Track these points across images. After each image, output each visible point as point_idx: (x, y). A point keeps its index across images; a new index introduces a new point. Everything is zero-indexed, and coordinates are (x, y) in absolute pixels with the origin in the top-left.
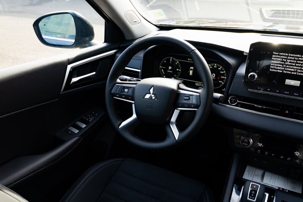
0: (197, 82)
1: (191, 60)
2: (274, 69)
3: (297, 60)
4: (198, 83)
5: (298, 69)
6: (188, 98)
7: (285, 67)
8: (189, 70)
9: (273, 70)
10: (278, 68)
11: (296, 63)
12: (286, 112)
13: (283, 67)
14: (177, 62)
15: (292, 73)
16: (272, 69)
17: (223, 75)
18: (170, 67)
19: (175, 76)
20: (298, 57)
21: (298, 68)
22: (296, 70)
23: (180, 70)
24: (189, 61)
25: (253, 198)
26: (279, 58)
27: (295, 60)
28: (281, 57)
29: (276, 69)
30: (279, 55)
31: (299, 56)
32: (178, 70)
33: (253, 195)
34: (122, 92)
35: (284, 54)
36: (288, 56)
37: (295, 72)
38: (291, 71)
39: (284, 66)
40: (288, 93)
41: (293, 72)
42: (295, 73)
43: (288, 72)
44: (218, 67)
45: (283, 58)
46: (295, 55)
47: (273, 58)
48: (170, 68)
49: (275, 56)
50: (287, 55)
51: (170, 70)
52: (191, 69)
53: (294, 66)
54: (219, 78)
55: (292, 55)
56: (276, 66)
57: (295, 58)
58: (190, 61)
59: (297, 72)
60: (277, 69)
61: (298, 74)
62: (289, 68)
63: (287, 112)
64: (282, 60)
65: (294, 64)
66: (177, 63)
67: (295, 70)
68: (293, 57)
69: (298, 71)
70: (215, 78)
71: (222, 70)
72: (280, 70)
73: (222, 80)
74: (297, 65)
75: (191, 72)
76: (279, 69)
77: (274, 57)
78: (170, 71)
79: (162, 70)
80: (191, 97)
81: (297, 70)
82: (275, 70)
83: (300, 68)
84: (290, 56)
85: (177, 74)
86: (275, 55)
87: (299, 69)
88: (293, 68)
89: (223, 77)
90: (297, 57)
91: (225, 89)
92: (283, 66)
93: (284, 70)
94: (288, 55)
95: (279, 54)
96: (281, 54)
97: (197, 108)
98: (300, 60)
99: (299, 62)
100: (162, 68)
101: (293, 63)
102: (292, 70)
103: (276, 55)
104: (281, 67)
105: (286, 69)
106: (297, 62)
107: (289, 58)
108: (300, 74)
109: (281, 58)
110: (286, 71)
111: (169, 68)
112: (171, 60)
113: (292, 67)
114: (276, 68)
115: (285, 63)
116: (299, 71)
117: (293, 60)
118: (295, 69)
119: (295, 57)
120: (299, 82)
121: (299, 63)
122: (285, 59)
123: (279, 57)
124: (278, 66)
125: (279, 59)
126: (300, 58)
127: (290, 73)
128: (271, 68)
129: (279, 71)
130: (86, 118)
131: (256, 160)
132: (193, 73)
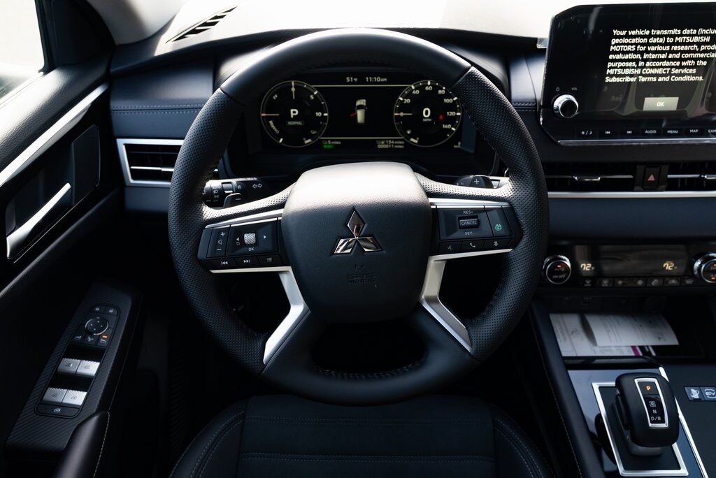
0: (381, 140)
1: (356, 80)
2: (617, 76)
3: (671, 45)
4: (386, 140)
5: (673, 67)
6: (474, 222)
7: (642, 68)
8: (354, 109)
9: (614, 80)
10: (627, 71)
11: (670, 52)
12: (650, 179)
13: (638, 67)
14: (313, 94)
15: (660, 79)
16: (611, 76)
17: (452, 107)
18: (292, 110)
19: (314, 133)
20: (674, 36)
21: (673, 64)
22: (668, 69)
23: (326, 115)
24: (350, 83)
25: (659, 418)
26: (628, 44)
27: (666, 44)
28: (633, 41)
29: (621, 76)
30: (627, 36)
31: (675, 31)
32: (319, 114)
33: (655, 412)
34: (236, 248)
35: (641, 32)
36: (649, 37)
37: (666, 75)
38: (657, 75)
39: (641, 64)
40: (655, 132)
41: (662, 75)
42: (667, 79)
43: (650, 79)
44: (436, 89)
45: (636, 44)
46: (665, 32)
47: (613, 46)
48: (294, 112)
49: (617, 41)
50: (647, 32)
51: (296, 118)
52: (360, 107)
53: (662, 60)
54: (441, 117)
55: (659, 32)
56: (621, 67)
57: (666, 40)
58: (354, 83)
59: (670, 74)
60: (624, 76)
61: (674, 78)
62: (652, 67)
63: (652, 178)
64: (636, 48)
65: (664, 56)
66: (315, 96)
67: (666, 71)
68: (661, 36)
69: (675, 71)
70: (430, 120)
71: (447, 96)
72: (631, 76)
73: (452, 120)
74: (671, 56)
75: (360, 115)
76: (628, 75)
77: (616, 44)
78: (294, 123)
79: (271, 122)
80: (482, 216)
81: (670, 71)
82: (618, 80)
83: (678, 64)
84: (656, 36)
85: (318, 128)
86: (617, 37)
87: (677, 67)
88: (661, 67)
89: (452, 114)
90: (670, 36)
91: (459, 143)
92: (637, 63)
93: (641, 74)
94: (651, 32)
95: (627, 33)
96: (633, 33)
97: (514, 246)
98: (678, 44)
99: (675, 48)
100: (269, 118)
101: (662, 52)
102: (660, 71)
103: (620, 37)
104: (634, 67)
105: (645, 71)
106: (670, 48)
107: (652, 40)
108: (677, 79)
109: (632, 44)
110: (644, 76)
111: (292, 115)
112: (293, 89)
113: (658, 64)
114: (620, 72)
115: (642, 56)
116: (677, 71)
117: (661, 44)
118: (666, 67)
119: (666, 36)
120: (676, 99)
121: (676, 52)
122: (642, 44)
123: (628, 41)
124: (625, 68)
125: (629, 48)
126: (678, 36)
127: (654, 79)
128: (609, 74)
129: (628, 79)
130: (85, 338)
131: (567, 298)
132: (367, 116)
